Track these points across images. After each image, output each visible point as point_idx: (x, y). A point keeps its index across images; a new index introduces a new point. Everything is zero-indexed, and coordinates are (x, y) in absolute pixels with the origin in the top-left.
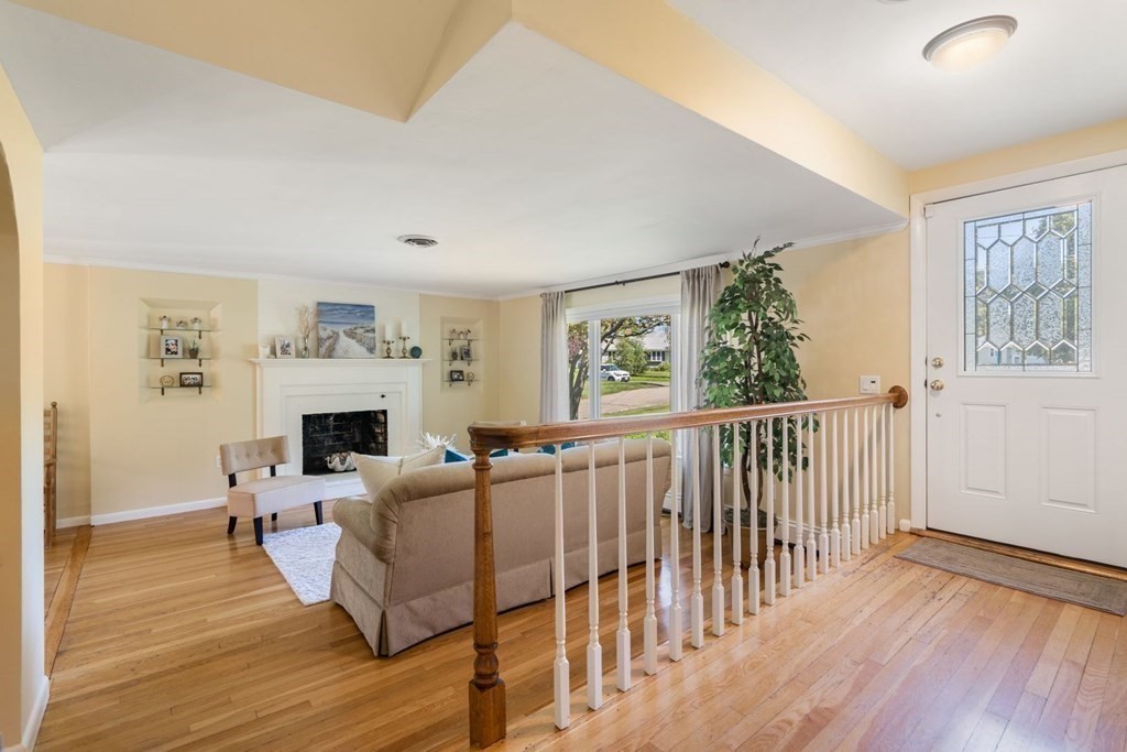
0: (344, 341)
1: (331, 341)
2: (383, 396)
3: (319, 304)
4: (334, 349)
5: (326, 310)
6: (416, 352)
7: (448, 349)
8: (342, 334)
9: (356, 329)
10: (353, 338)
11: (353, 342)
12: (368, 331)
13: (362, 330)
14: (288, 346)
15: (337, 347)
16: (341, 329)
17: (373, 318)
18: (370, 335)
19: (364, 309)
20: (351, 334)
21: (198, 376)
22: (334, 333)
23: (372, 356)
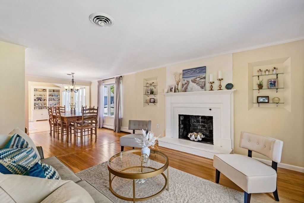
0: (192, 84)
1: (186, 85)
2: (210, 110)
3: (183, 71)
4: (187, 88)
5: (186, 73)
6: (229, 86)
7: (256, 81)
8: (190, 82)
9: (196, 78)
10: (195, 83)
11: (195, 84)
12: (201, 79)
13: (199, 78)
14: (172, 88)
15: (188, 87)
16: (190, 80)
17: (205, 72)
18: (203, 80)
19: (201, 69)
20: (194, 81)
21: (153, 99)
22: (188, 81)
23: (203, 90)
